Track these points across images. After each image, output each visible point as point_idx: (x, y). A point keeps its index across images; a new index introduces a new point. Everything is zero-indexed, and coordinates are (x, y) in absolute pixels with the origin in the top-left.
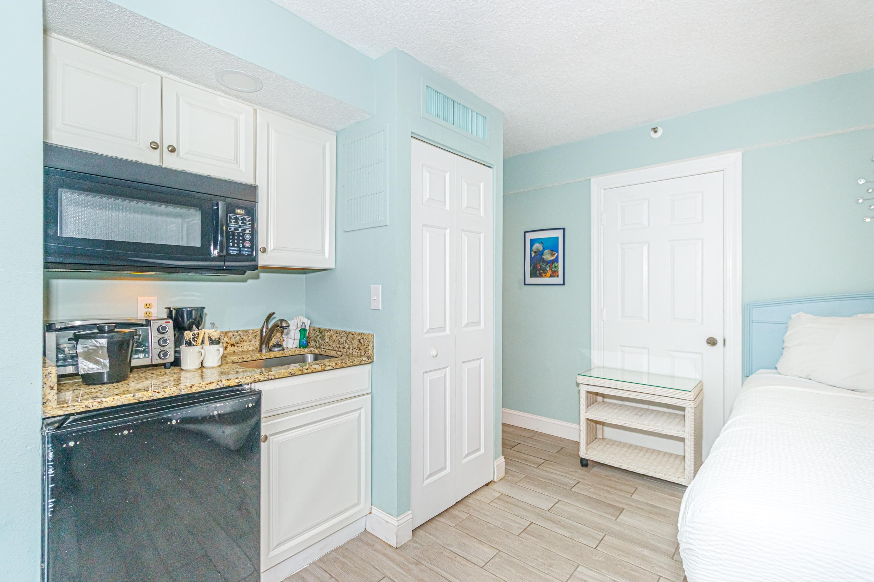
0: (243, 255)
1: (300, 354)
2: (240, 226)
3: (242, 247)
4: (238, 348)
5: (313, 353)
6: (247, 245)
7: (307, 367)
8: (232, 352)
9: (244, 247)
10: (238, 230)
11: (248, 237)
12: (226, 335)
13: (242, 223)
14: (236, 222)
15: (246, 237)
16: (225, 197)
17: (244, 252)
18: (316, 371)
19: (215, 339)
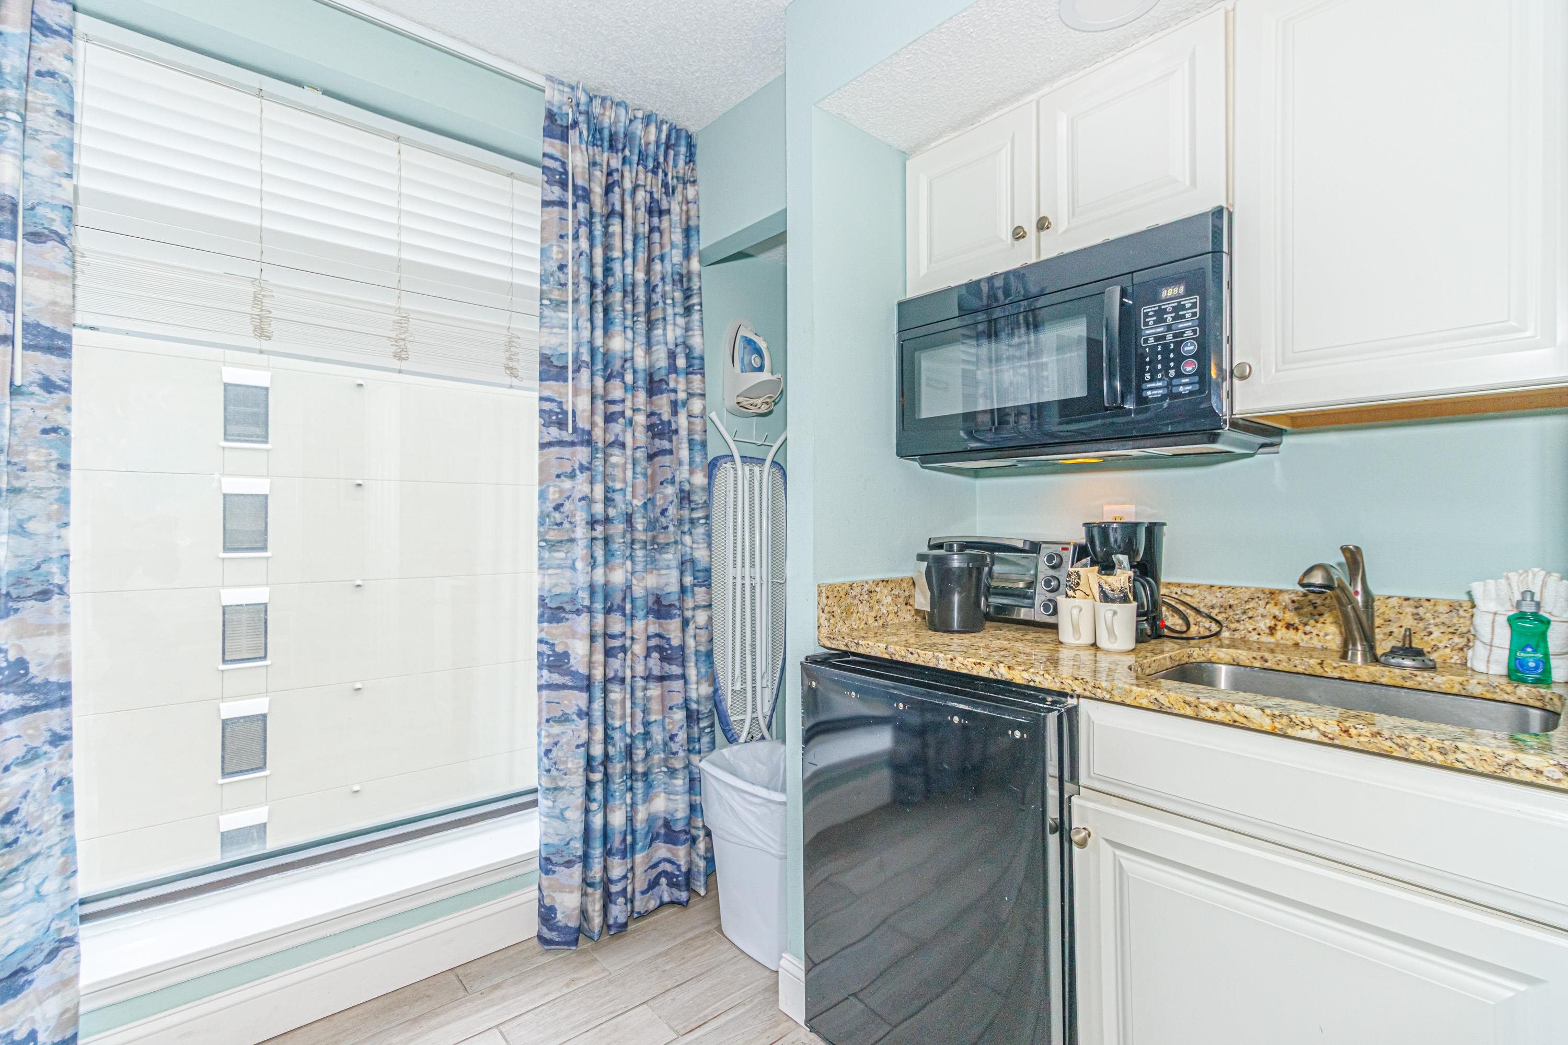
0: (1180, 395)
1: (1489, 696)
2: (1169, 328)
3: (1176, 377)
4: (1308, 636)
5: (1548, 707)
6: (1189, 369)
7: (1213, 703)
8: (1290, 643)
9: (1179, 375)
10: (1164, 337)
11: (1192, 348)
12: (1272, 599)
13: (1174, 319)
14: (1160, 319)
15: (1186, 349)
16: (1132, 273)
17: (1181, 389)
18: (1251, 726)
19: (1113, 590)
